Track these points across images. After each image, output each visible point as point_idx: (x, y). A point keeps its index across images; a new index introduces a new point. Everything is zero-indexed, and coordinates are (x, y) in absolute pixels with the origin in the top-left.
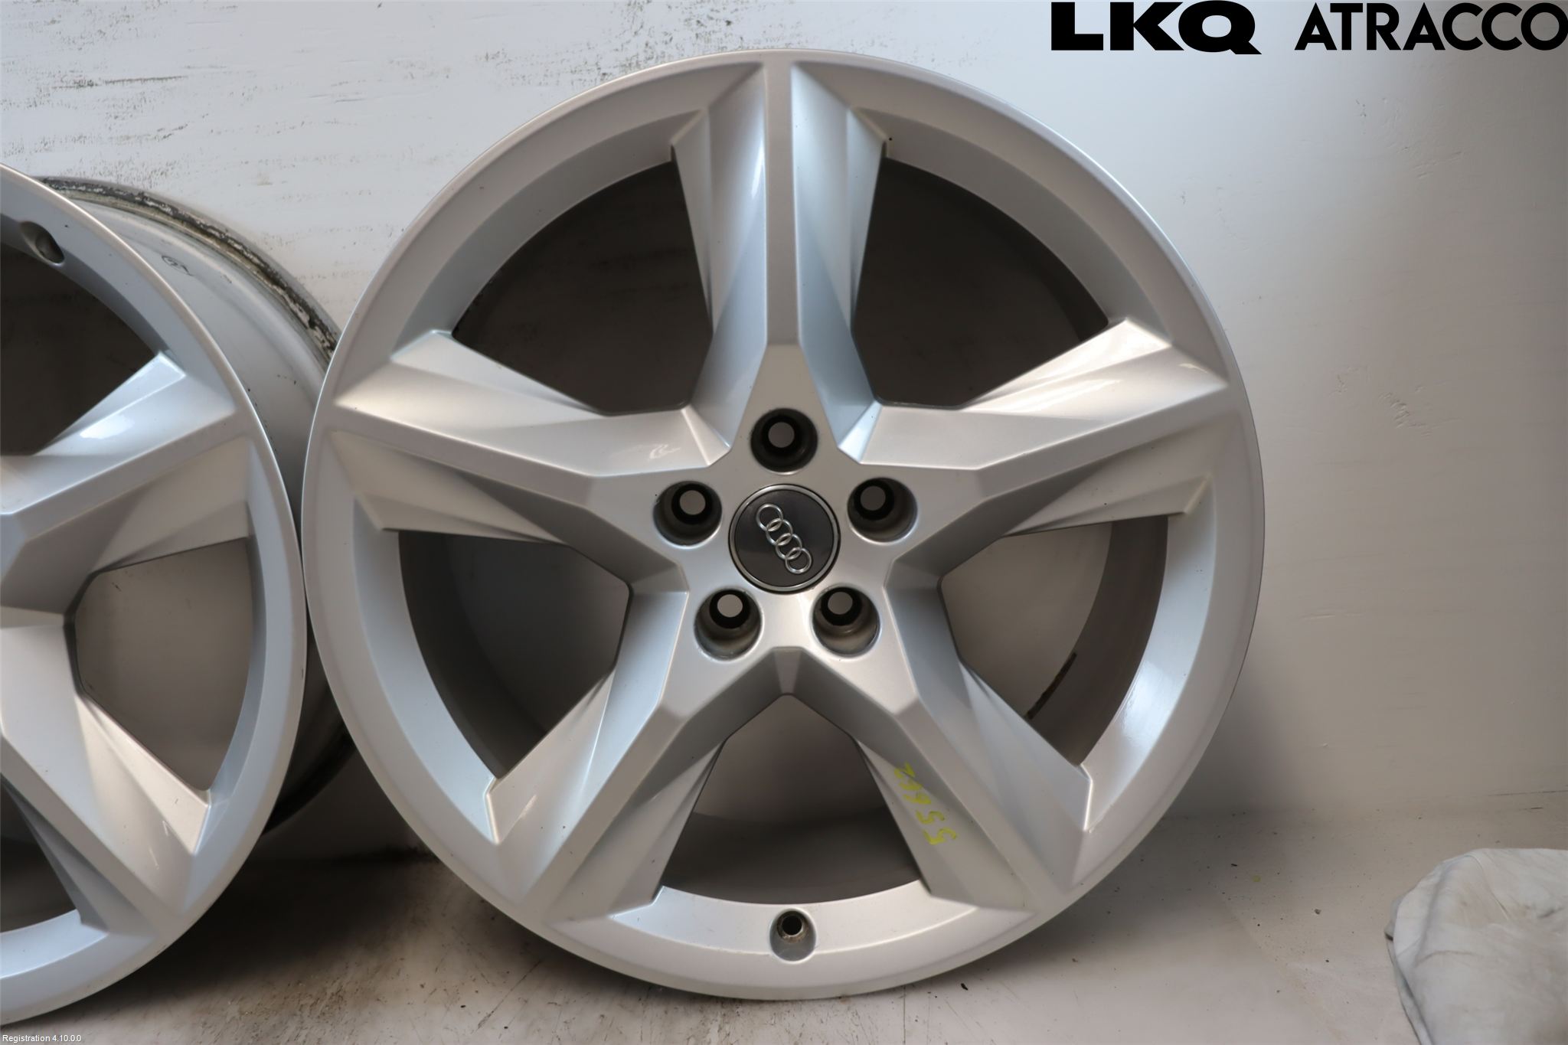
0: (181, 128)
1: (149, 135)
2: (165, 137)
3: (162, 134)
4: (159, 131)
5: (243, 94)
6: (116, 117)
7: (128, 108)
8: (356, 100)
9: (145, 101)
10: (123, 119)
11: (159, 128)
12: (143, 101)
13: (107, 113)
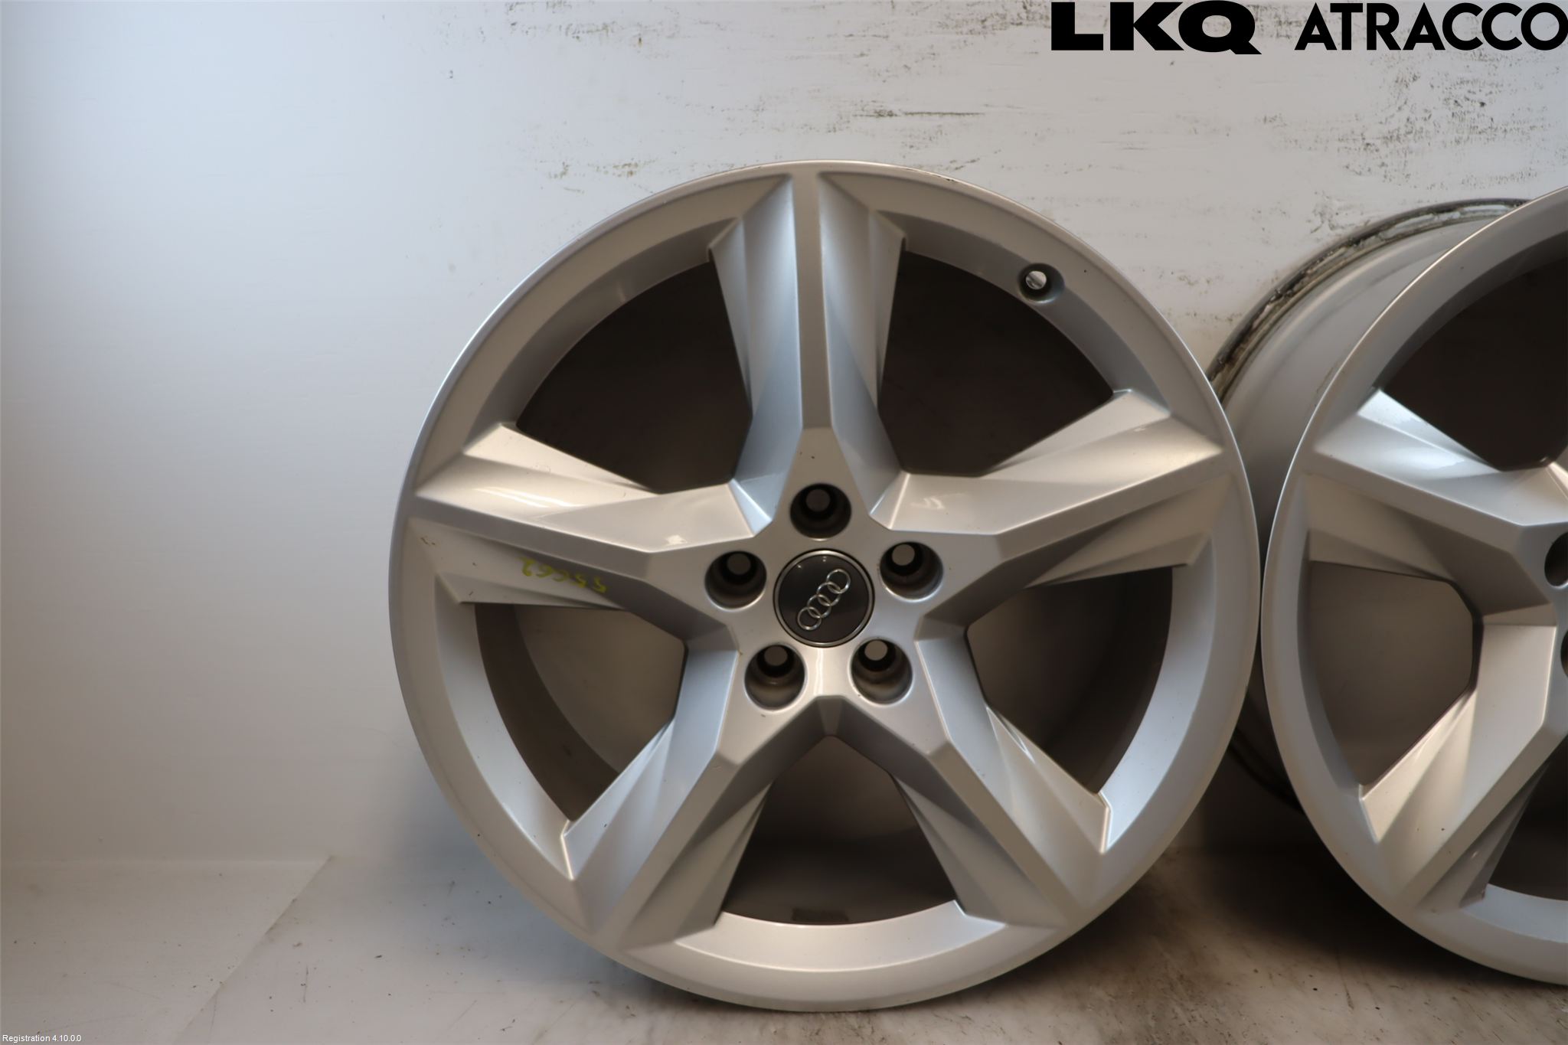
0: (973, 161)
1: (941, 166)
2: (957, 169)
3: (954, 166)
4: (951, 162)
5: (1036, 135)
6: (912, 147)
7: (924, 139)
8: (1142, 149)
9: (941, 133)
10: (918, 149)
11: (952, 160)
12: (939, 133)
13: (903, 143)
